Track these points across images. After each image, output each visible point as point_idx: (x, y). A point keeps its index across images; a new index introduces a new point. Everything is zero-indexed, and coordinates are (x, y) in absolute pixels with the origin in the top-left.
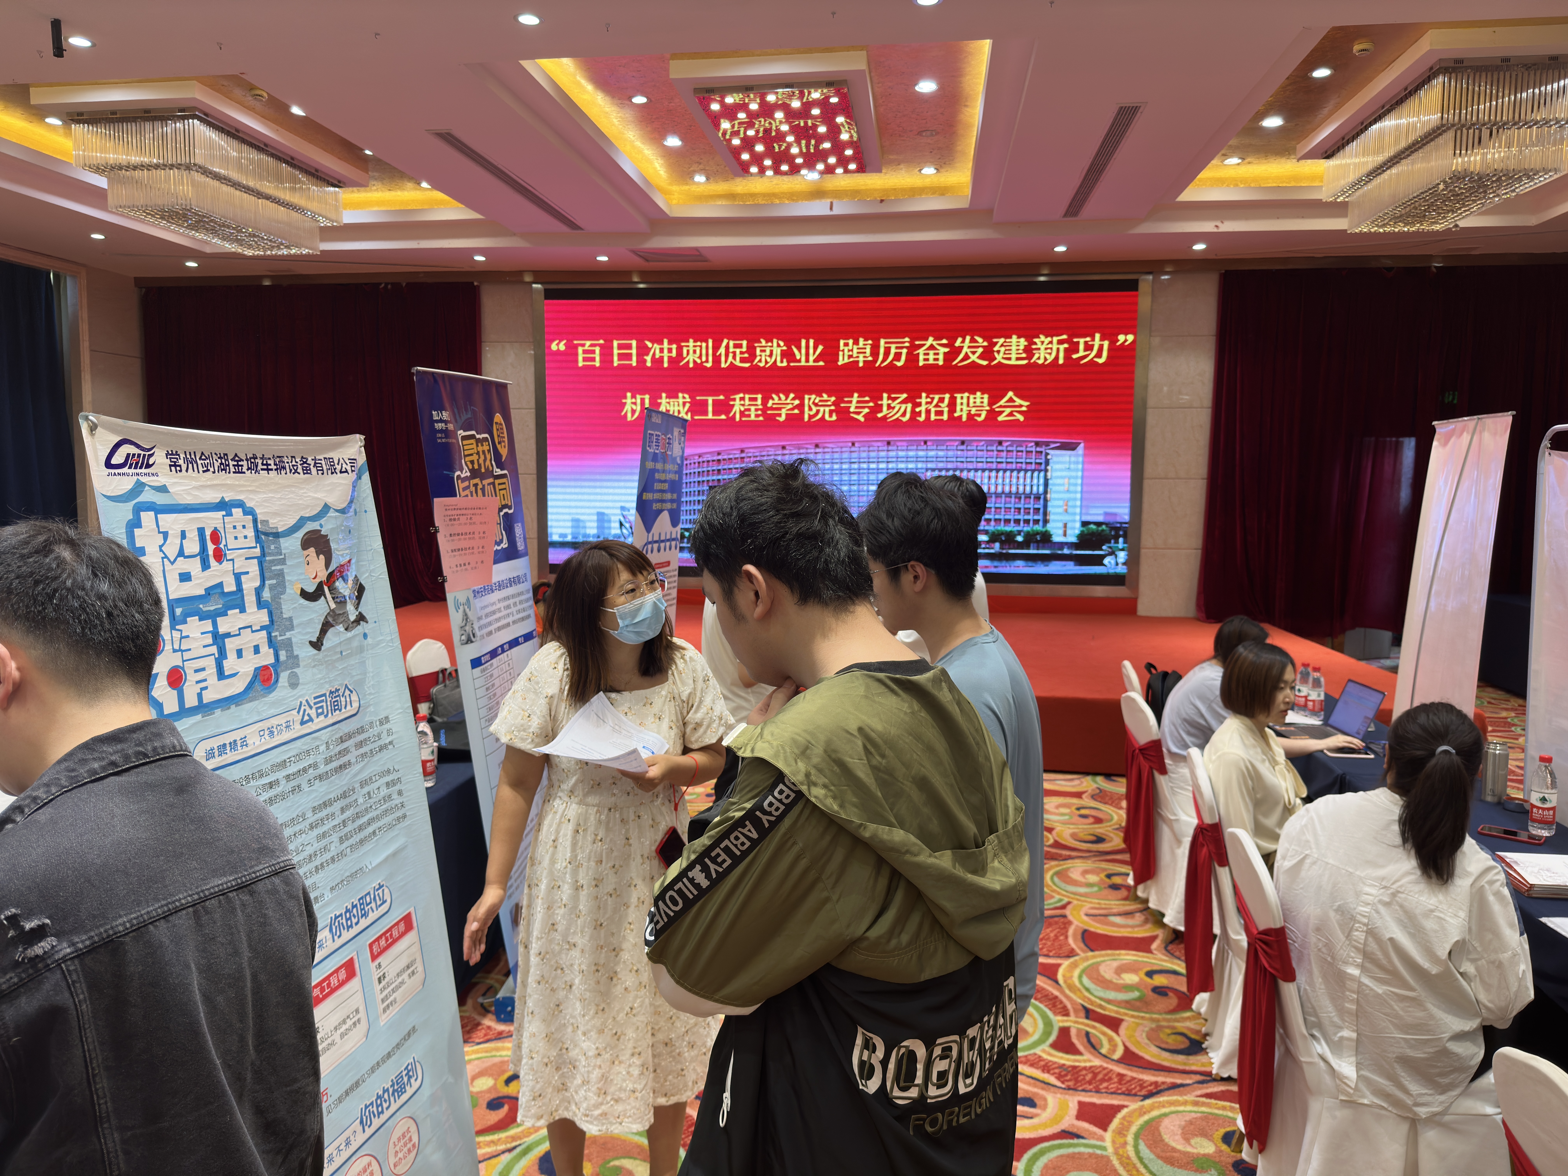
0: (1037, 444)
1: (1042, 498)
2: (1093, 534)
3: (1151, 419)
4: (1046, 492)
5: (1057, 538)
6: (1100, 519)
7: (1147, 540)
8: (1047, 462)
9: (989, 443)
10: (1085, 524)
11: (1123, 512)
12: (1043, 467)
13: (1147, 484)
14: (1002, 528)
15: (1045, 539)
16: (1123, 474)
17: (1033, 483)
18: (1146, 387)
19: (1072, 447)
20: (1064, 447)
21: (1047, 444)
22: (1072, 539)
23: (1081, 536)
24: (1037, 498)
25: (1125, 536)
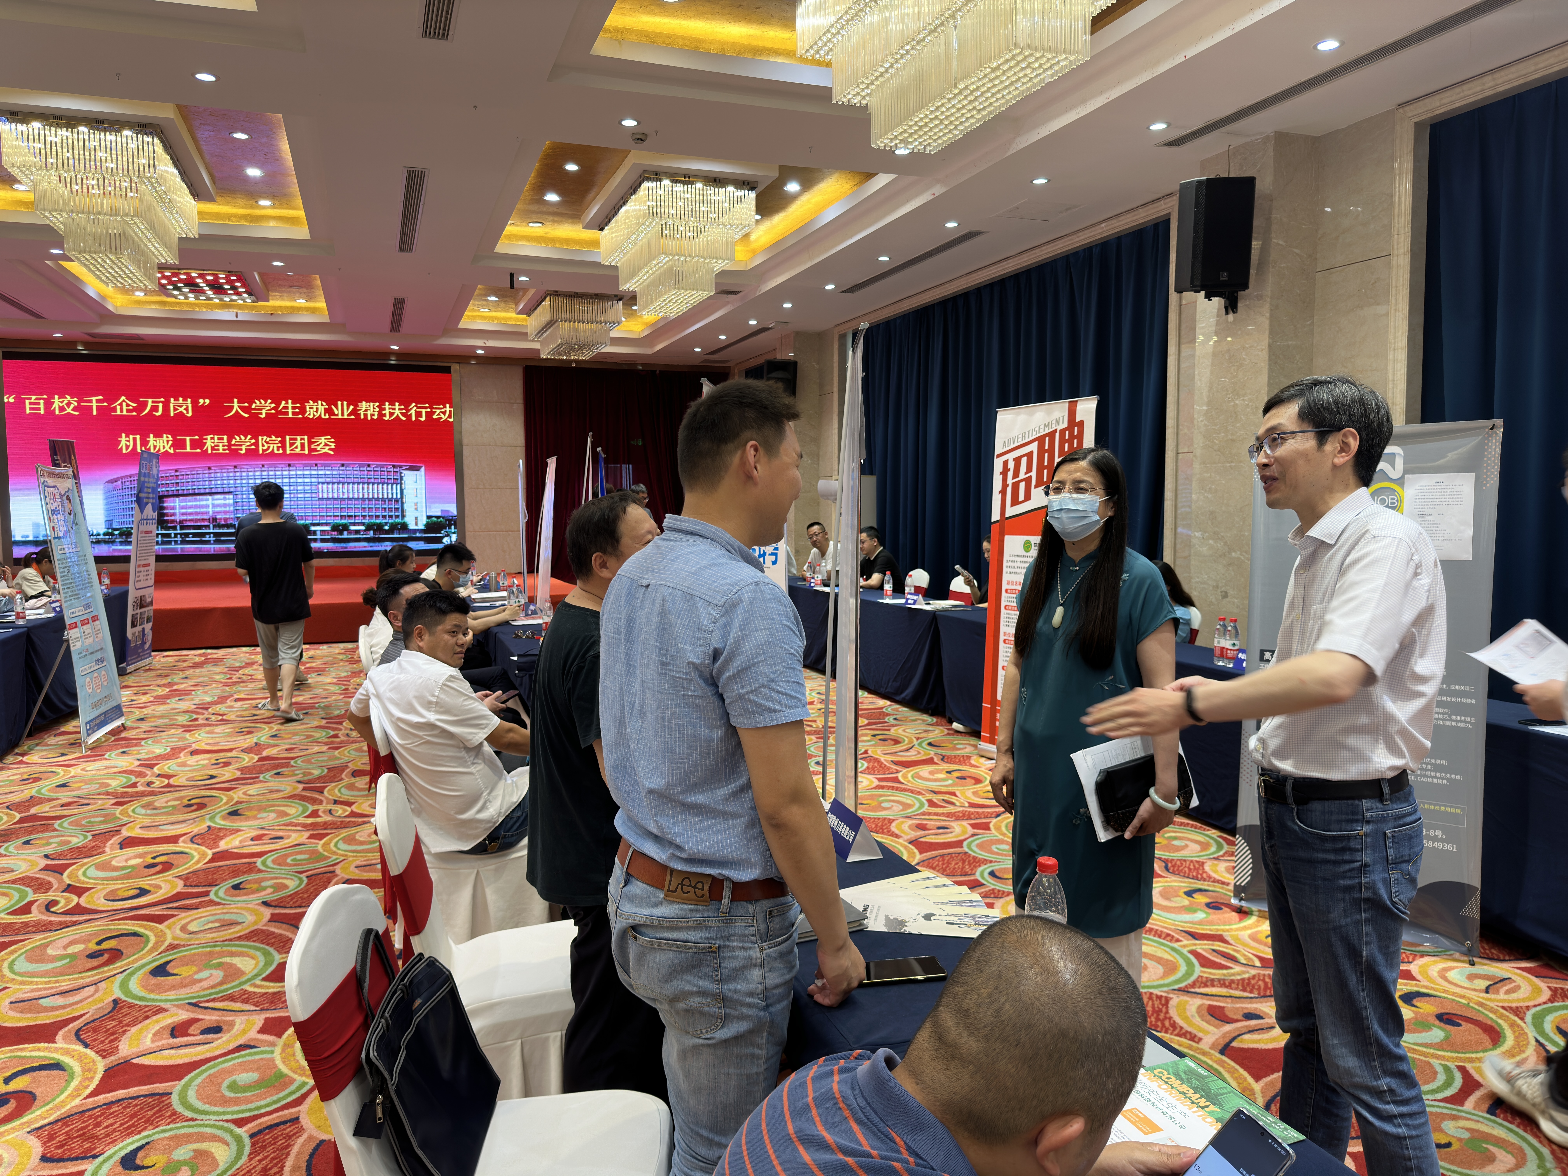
0: (394, 466)
1: (400, 501)
2: (435, 523)
3: (466, 452)
4: (402, 497)
5: (412, 526)
6: (439, 514)
7: (468, 526)
8: (401, 478)
9: (361, 466)
10: (429, 517)
11: (453, 509)
12: (399, 481)
13: (467, 492)
14: (374, 521)
15: (404, 527)
16: (450, 486)
17: (392, 491)
18: (461, 433)
19: (417, 469)
20: (411, 468)
21: (401, 467)
22: (422, 527)
23: (427, 525)
24: (397, 501)
25: (455, 525)
